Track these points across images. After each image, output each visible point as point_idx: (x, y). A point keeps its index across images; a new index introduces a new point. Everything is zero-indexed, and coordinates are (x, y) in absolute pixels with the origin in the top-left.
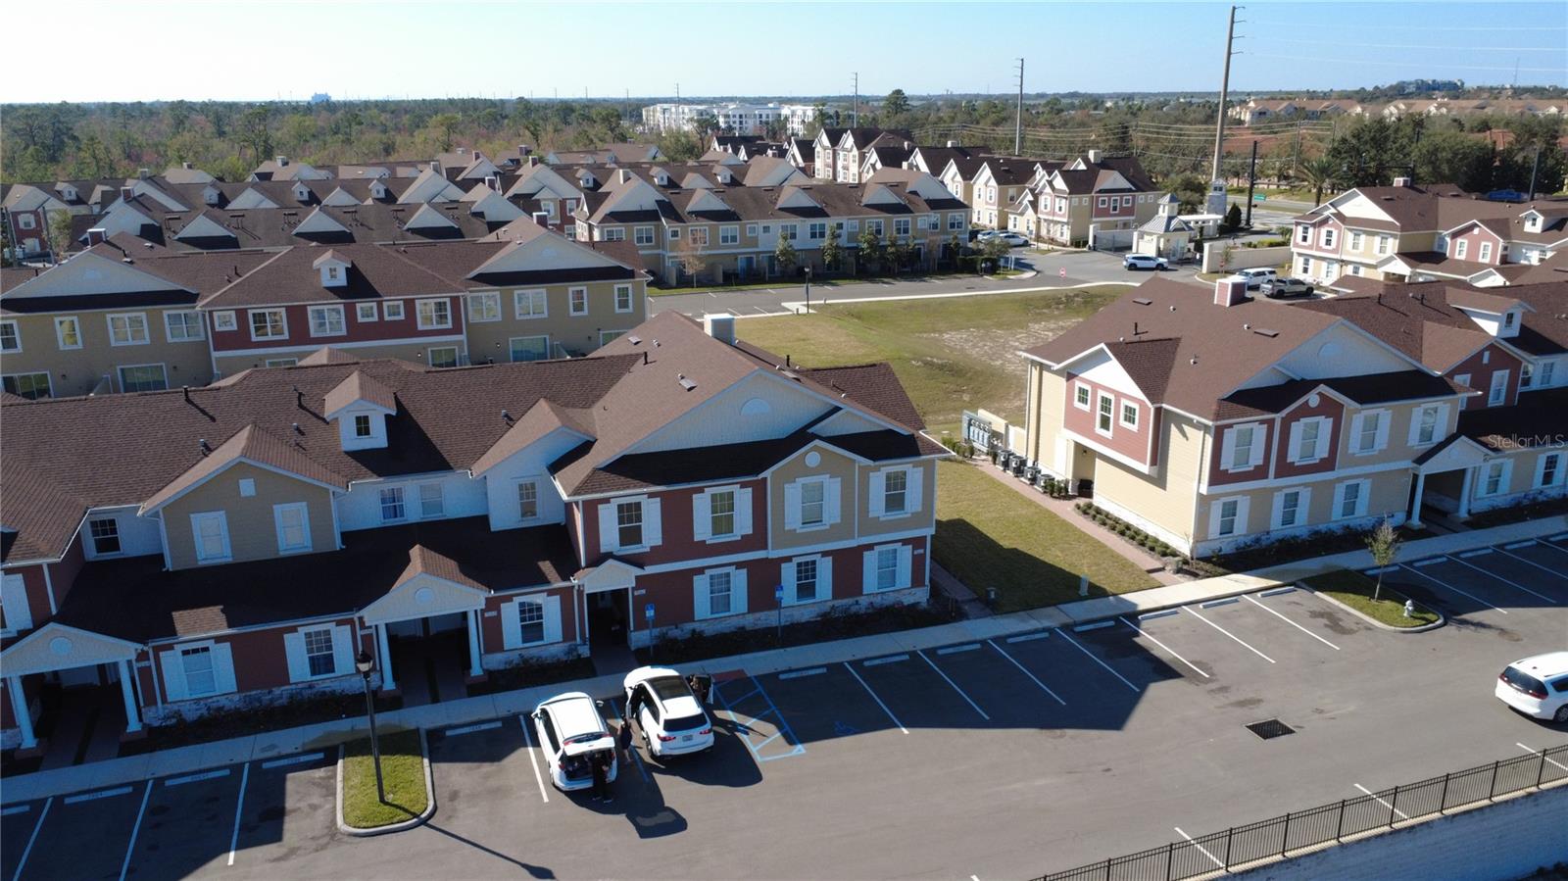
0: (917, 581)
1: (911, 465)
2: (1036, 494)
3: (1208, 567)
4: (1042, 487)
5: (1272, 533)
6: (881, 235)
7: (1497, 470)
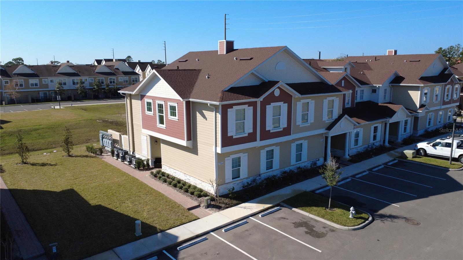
2: (131, 168)
3: (227, 201)
4: (135, 165)
5: (262, 176)
6: (103, 84)
7: (357, 135)
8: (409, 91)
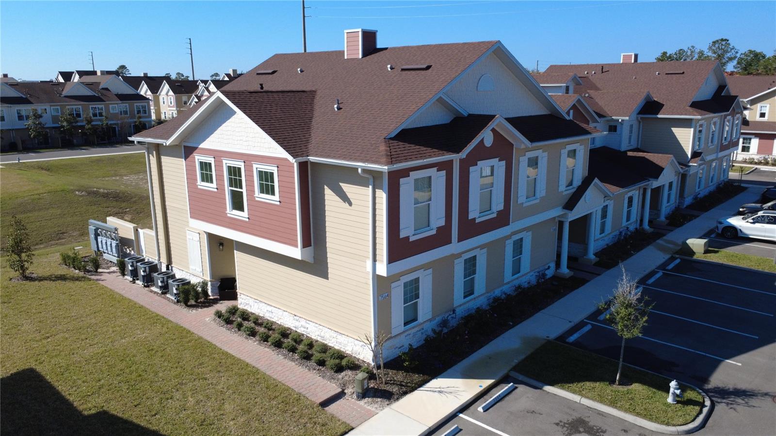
2: (167, 302)
4: (175, 294)
6: (80, 117)
7: (605, 212)
8: (672, 129)
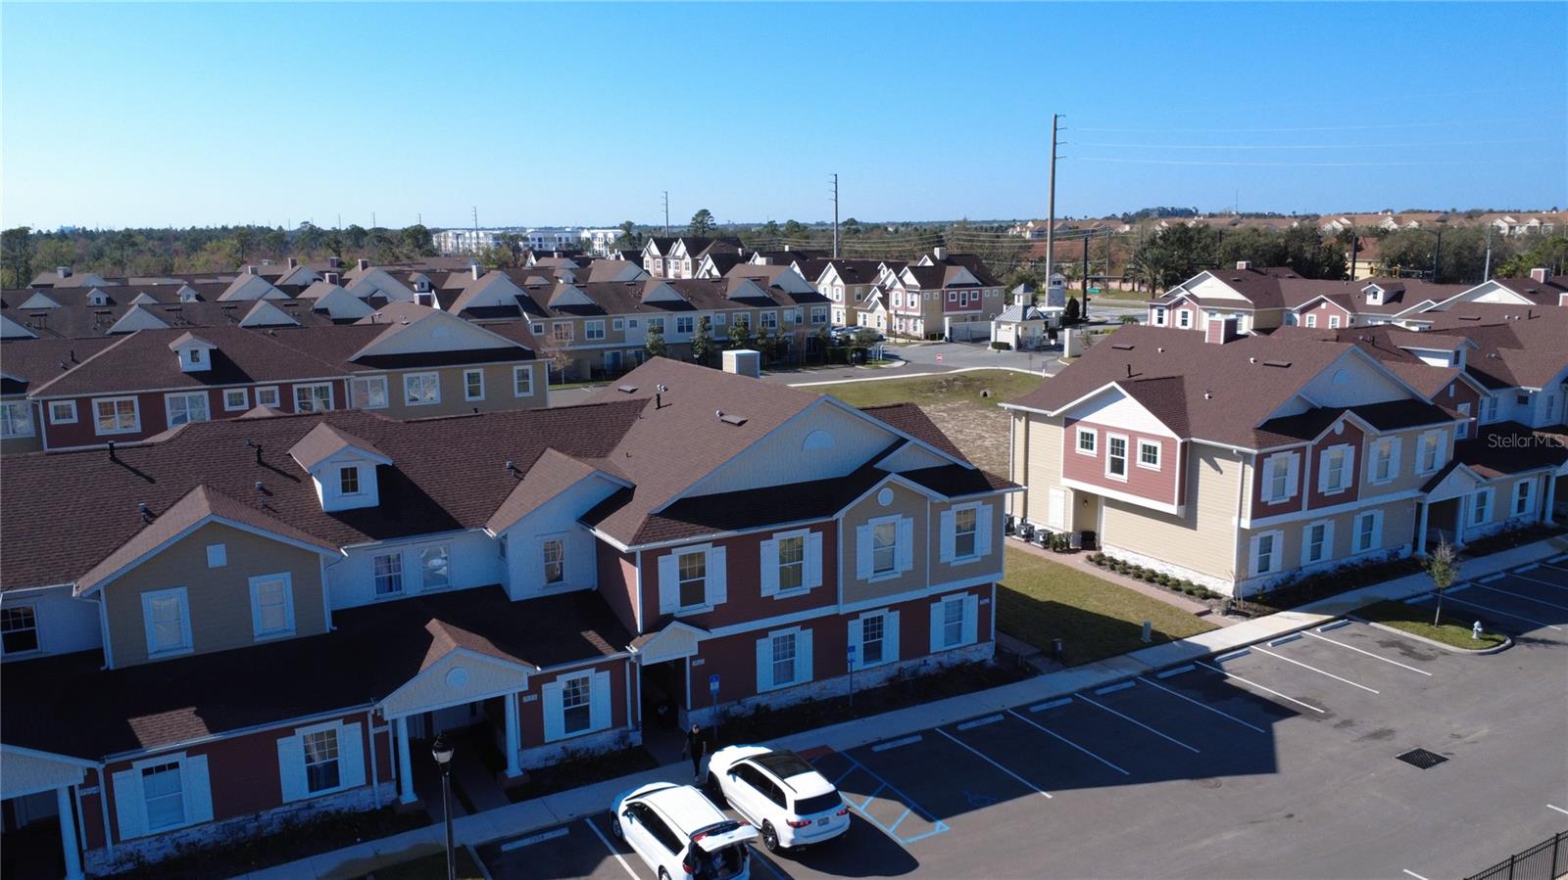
0: (983, 636)
1: (981, 502)
2: (1035, 548)
3: (1255, 606)
4: (1042, 542)
5: (1304, 569)
7: (1482, 498)
